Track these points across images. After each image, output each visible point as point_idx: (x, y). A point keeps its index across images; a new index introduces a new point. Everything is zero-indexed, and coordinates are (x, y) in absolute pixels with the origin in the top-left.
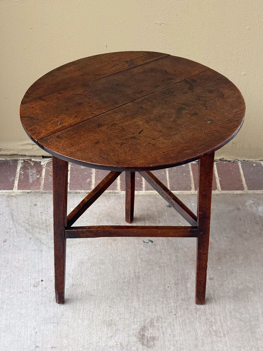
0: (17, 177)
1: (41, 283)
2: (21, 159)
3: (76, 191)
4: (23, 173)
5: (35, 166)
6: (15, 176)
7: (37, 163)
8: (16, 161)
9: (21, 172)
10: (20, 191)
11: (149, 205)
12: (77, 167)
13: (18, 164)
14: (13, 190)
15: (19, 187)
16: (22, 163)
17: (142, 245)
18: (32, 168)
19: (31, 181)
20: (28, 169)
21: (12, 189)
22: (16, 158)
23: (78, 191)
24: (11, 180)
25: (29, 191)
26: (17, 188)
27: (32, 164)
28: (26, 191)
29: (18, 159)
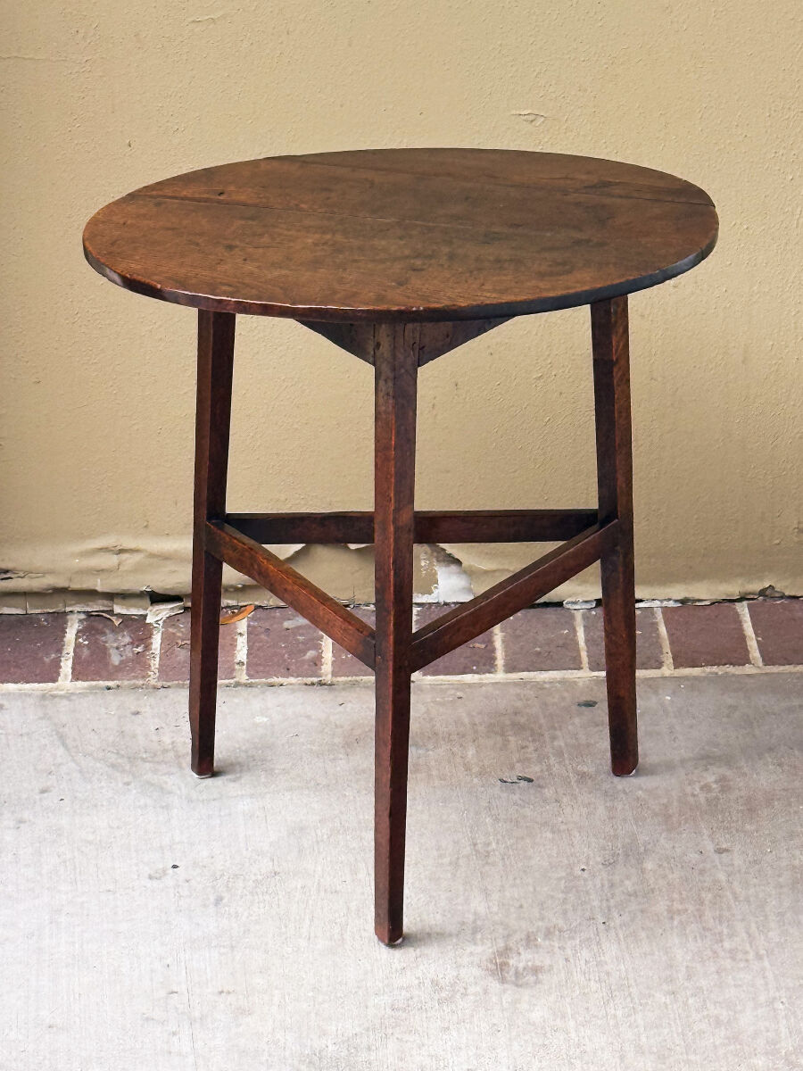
0: (68, 654)
1: (171, 871)
2: (77, 608)
3: (271, 680)
4: (86, 643)
5: (127, 627)
6: (60, 651)
7: (132, 619)
8: (60, 619)
9: (81, 640)
10: (80, 684)
11: (519, 704)
13: (69, 624)
14: (57, 683)
15: (77, 675)
16: (81, 621)
17: (497, 788)
18: (115, 630)
19: (115, 659)
20: (104, 634)
21: (54, 680)
22: (60, 608)
23: (274, 680)
24: (48, 660)
25: (110, 684)
26: (70, 677)
27: (117, 623)
28: (101, 682)
29: (68, 609)
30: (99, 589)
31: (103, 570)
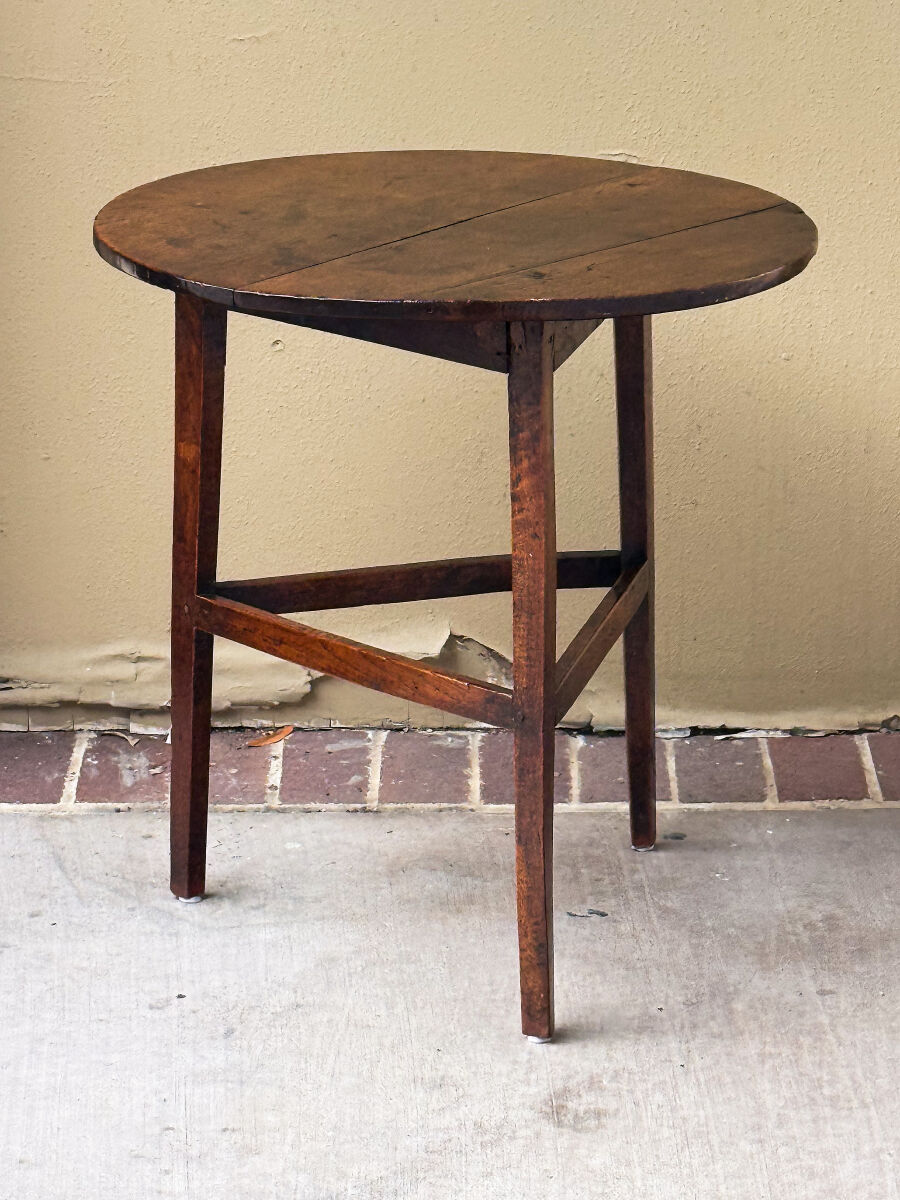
0: (74, 773)
1: (176, 1001)
2: (87, 726)
3: (307, 806)
4: (96, 762)
5: (144, 747)
6: (65, 770)
7: (150, 739)
8: (67, 738)
9: (89, 760)
10: (86, 806)
11: (595, 835)
12: (312, 748)
13: (77, 742)
14: (58, 804)
15: (81, 796)
16: (91, 740)
17: (565, 922)
18: (130, 750)
19: (128, 780)
20: (116, 754)
21: (55, 801)
22: (67, 725)
23: (312, 805)
24: (49, 779)
25: (121, 806)
26: (74, 797)
27: (133, 743)
28: (109, 804)
29: (77, 727)
30: (113, 703)
31: (117, 681)
